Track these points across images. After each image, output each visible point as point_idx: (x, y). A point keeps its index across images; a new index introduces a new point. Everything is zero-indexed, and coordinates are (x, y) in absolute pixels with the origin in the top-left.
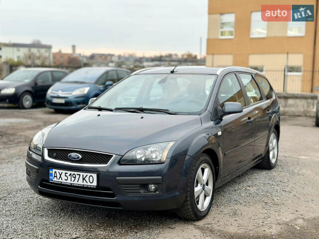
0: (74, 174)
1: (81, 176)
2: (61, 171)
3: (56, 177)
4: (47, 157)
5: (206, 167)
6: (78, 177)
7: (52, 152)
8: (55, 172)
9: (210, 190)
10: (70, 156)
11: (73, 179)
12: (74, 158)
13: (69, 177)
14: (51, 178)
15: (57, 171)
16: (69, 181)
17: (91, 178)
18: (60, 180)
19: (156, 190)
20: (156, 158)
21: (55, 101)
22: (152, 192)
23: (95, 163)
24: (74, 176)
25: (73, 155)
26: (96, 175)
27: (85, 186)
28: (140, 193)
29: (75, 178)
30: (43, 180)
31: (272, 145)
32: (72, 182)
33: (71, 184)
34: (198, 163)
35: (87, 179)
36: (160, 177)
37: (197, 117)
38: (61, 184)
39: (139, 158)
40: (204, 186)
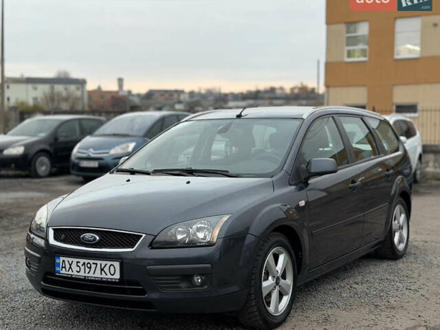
0: (89, 263)
1: (99, 266)
2: (70, 260)
3: (65, 267)
4: (52, 241)
5: (282, 253)
6: (93, 266)
7: (60, 234)
8: (64, 261)
9: (289, 286)
10: (83, 238)
11: (87, 270)
12: (90, 241)
13: (82, 268)
14: (57, 269)
15: (66, 259)
16: (82, 274)
17: (112, 267)
18: (70, 272)
19: (203, 284)
20: (205, 238)
21: (85, 164)
22: (198, 286)
23: (119, 247)
24: (89, 266)
25: (88, 236)
26: (118, 263)
27: (104, 279)
28: (181, 288)
29: (90, 268)
30: (48, 273)
31: (398, 223)
32: (86, 275)
33: (85, 277)
34: (267, 246)
35: (106, 269)
36: (209, 265)
37: (269, 179)
38: (71, 278)
39: (181, 240)
40: (278, 279)
